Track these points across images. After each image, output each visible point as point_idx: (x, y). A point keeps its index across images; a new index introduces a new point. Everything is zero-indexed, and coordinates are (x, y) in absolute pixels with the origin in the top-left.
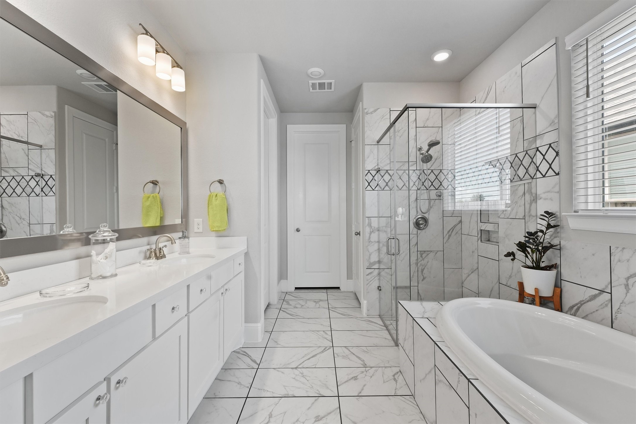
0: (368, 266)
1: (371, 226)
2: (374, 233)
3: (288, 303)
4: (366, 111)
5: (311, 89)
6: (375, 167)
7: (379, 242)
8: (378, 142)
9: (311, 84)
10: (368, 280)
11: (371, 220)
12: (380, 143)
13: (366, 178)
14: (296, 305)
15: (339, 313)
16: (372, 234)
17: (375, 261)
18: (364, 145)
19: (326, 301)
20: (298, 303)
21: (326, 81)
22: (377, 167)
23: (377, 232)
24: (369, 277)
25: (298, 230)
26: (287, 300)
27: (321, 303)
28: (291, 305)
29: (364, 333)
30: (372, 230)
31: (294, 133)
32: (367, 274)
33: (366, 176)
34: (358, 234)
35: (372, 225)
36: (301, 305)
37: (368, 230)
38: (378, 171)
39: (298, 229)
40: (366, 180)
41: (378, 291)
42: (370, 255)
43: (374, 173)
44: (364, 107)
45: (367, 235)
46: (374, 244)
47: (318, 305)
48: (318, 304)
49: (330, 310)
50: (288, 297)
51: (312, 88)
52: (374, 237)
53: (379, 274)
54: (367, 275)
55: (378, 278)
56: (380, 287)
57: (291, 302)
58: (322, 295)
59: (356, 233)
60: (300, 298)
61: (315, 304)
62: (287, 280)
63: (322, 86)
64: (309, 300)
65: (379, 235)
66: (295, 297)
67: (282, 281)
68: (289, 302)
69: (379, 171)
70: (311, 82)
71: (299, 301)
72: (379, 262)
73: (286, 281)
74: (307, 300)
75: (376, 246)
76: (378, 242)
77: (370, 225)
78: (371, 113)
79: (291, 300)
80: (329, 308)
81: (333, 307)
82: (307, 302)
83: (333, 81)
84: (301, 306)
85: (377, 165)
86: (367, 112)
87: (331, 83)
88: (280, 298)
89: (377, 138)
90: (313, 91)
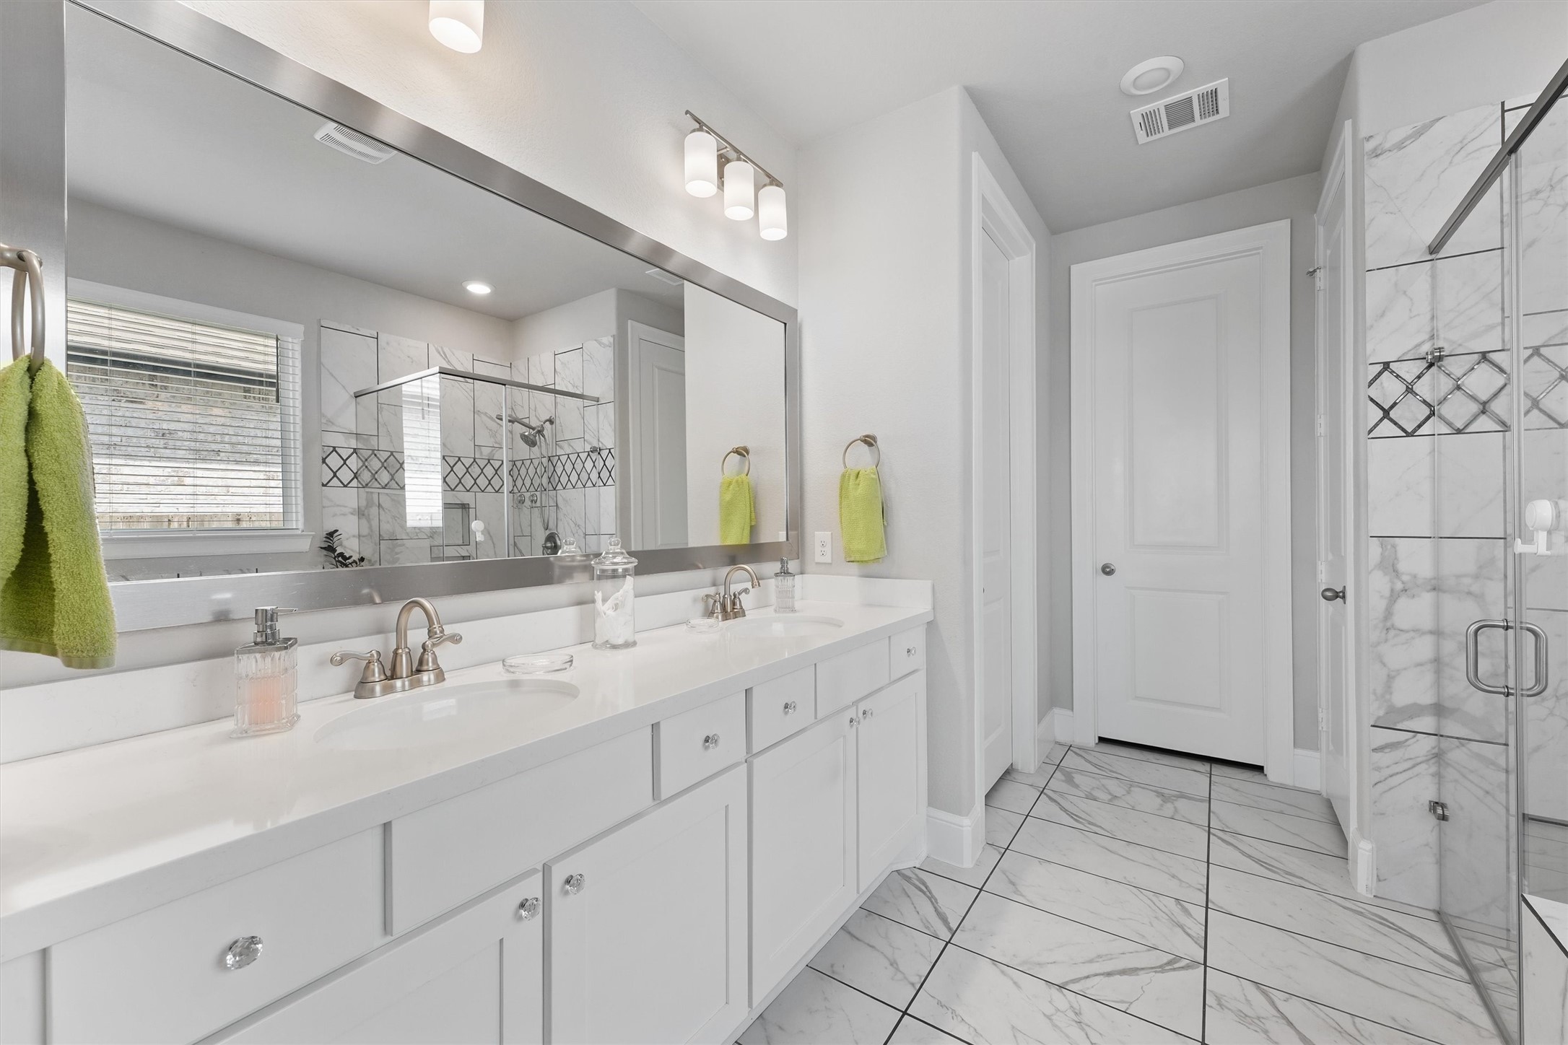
0: (1379, 718)
1: (1395, 571)
2: (1414, 596)
3: (1069, 779)
4: (1369, 146)
5: (1141, 135)
6: (1419, 345)
7: (1438, 633)
8: (1434, 249)
9: (1137, 120)
10: (1378, 769)
11: (1394, 546)
12: (1447, 250)
13: (1373, 391)
14: (1093, 789)
15: (1249, 857)
16: (1403, 603)
17: (1415, 704)
18: (1362, 270)
19: (1201, 801)
20: (1103, 785)
21: (1193, 92)
22: (1426, 348)
23: (1427, 598)
24: (1385, 758)
25: (1107, 570)
26: (1067, 769)
27: (1181, 804)
28: (1077, 786)
29: (1352, 960)
30: (1399, 586)
31: (1096, 285)
32: (1375, 747)
33: (1370, 384)
34: (1337, 597)
35: (1402, 566)
36: (1110, 794)
37: (1379, 584)
38: (1434, 361)
39: (1108, 567)
40: (1372, 400)
41: (1432, 820)
42: (1390, 678)
43: (1409, 370)
44: (1363, 133)
45: (1377, 605)
46: (1413, 638)
47: (1168, 809)
48: (1169, 805)
49: (1211, 836)
50: (1072, 761)
51: (1144, 132)
52: (1416, 611)
53: (1438, 756)
54: (1375, 750)
55: (1433, 769)
56: (1443, 806)
57: (1078, 778)
58: (1193, 779)
59: (1329, 594)
60: (1111, 771)
61: (1159, 801)
62: (1072, 710)
63: (1180, 114)
64: (1139, 785)
65: (1438, 607)
66: (1095, 765)
67: (1056, 710)
68: (1073, 775)
69: (1440, 358)
70: (1137, 113)
71: (1105, 781)
72: (1439, 710)
73: (1069, 713)
74: (1132, 784)
75: (1424, 649)
76: (1431, 632)
77: (1390, 566)
78: (1400, 146)
79: (1081, 772)
80: (1209, 827)
81: (1228, 827)
82: (1132, 789)
83: (1221, 83)
84: (1110, 797)
85: (1426, 336)
86: (1375, 149)
87: (1214, 93)
88: (1047, 757)
89: (1430, 236)
90: (1151, 138)
